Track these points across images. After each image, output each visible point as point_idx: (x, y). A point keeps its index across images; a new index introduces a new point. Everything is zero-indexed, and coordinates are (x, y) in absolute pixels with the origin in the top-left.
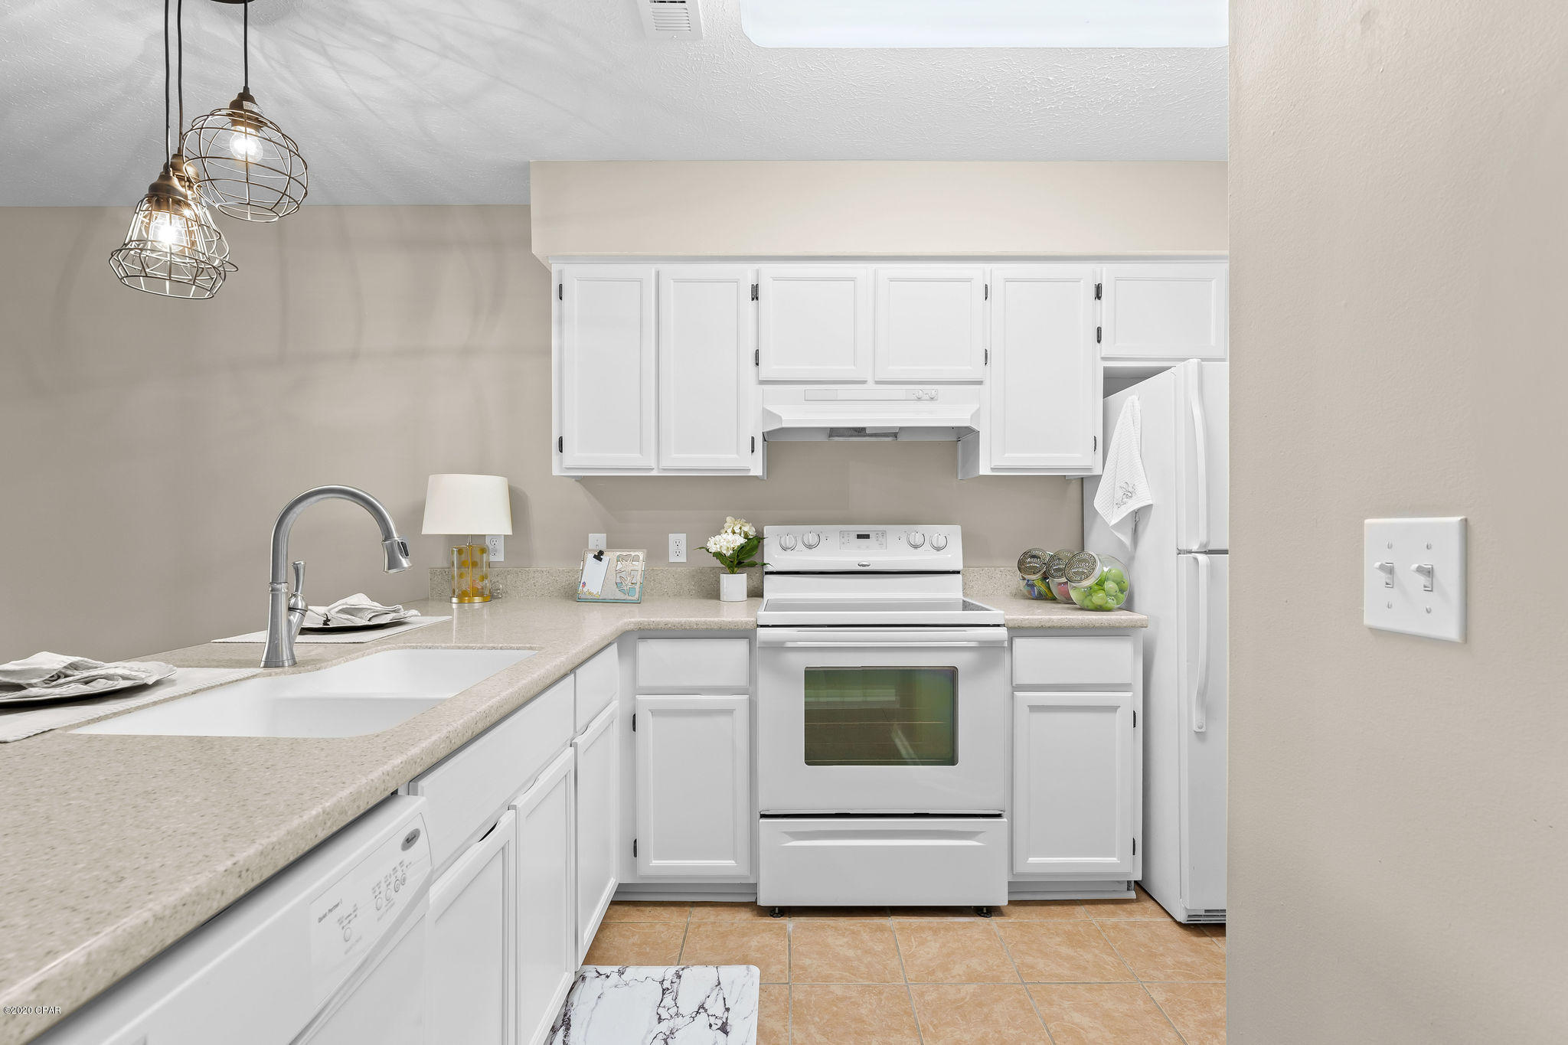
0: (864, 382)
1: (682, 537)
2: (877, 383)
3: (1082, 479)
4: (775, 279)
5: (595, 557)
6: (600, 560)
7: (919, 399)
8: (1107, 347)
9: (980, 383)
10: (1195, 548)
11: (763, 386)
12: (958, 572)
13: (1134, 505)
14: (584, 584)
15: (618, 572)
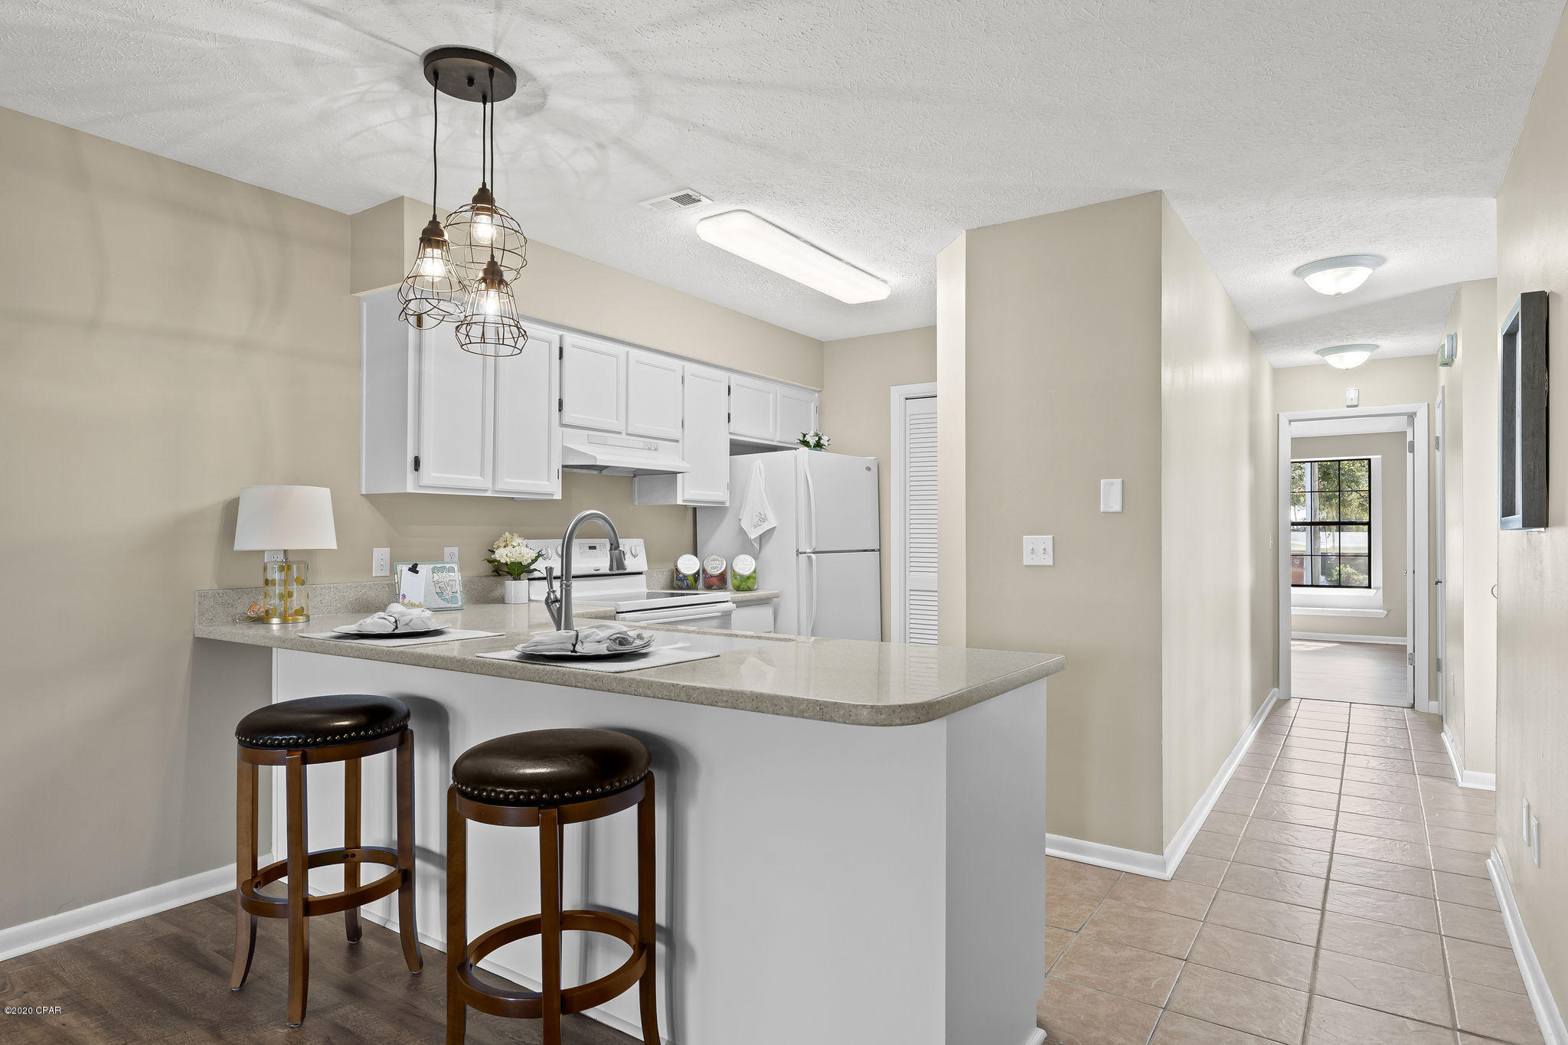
0: (620, 433)
1: (455, 550)
2: (628, 434)
3: (695, 509)
4: (573, 346)
5: (410, 570)
6: (417, 572)
7: (650, 449)
8: (734, 426)
9: (677, 441)
10: (808, 551)
11: (563, 428)
12: (641, 573)
13: (766, 527)
14: (404, 596)
15: (436, 583)
